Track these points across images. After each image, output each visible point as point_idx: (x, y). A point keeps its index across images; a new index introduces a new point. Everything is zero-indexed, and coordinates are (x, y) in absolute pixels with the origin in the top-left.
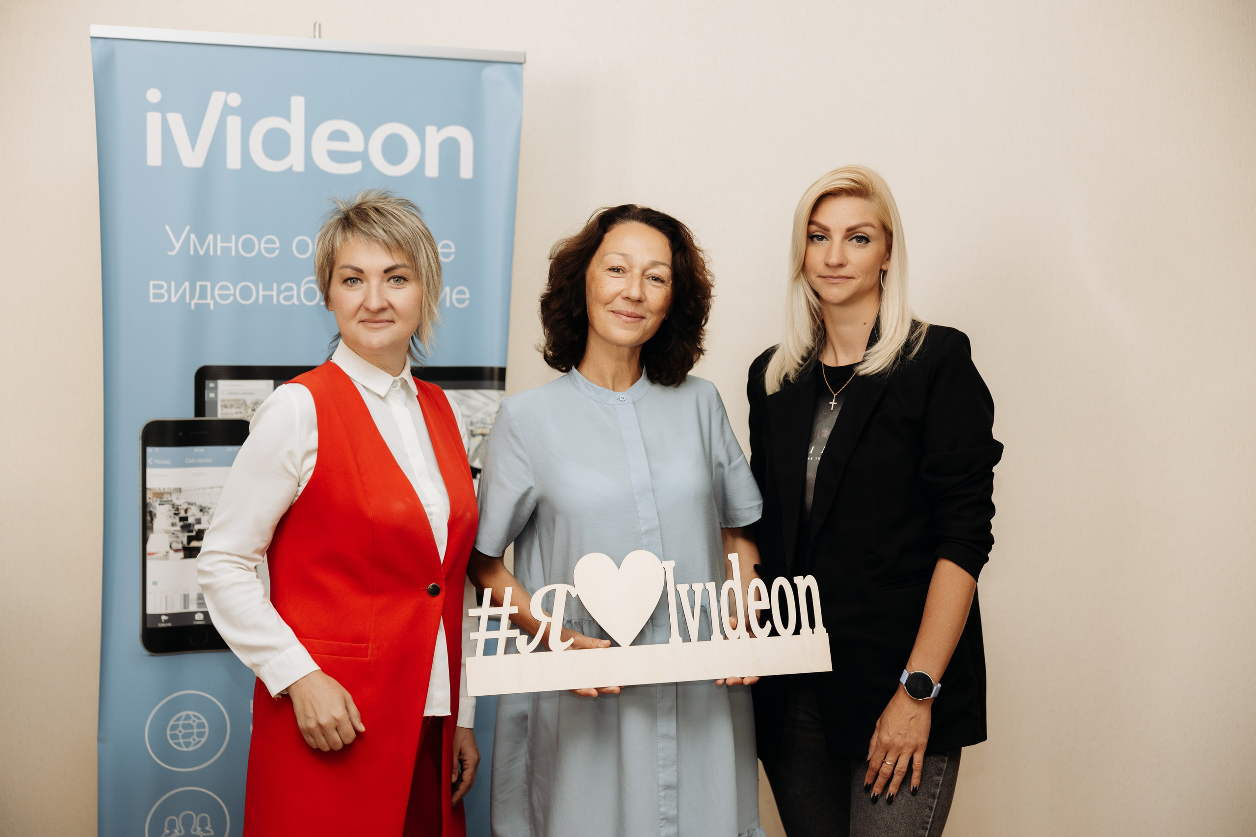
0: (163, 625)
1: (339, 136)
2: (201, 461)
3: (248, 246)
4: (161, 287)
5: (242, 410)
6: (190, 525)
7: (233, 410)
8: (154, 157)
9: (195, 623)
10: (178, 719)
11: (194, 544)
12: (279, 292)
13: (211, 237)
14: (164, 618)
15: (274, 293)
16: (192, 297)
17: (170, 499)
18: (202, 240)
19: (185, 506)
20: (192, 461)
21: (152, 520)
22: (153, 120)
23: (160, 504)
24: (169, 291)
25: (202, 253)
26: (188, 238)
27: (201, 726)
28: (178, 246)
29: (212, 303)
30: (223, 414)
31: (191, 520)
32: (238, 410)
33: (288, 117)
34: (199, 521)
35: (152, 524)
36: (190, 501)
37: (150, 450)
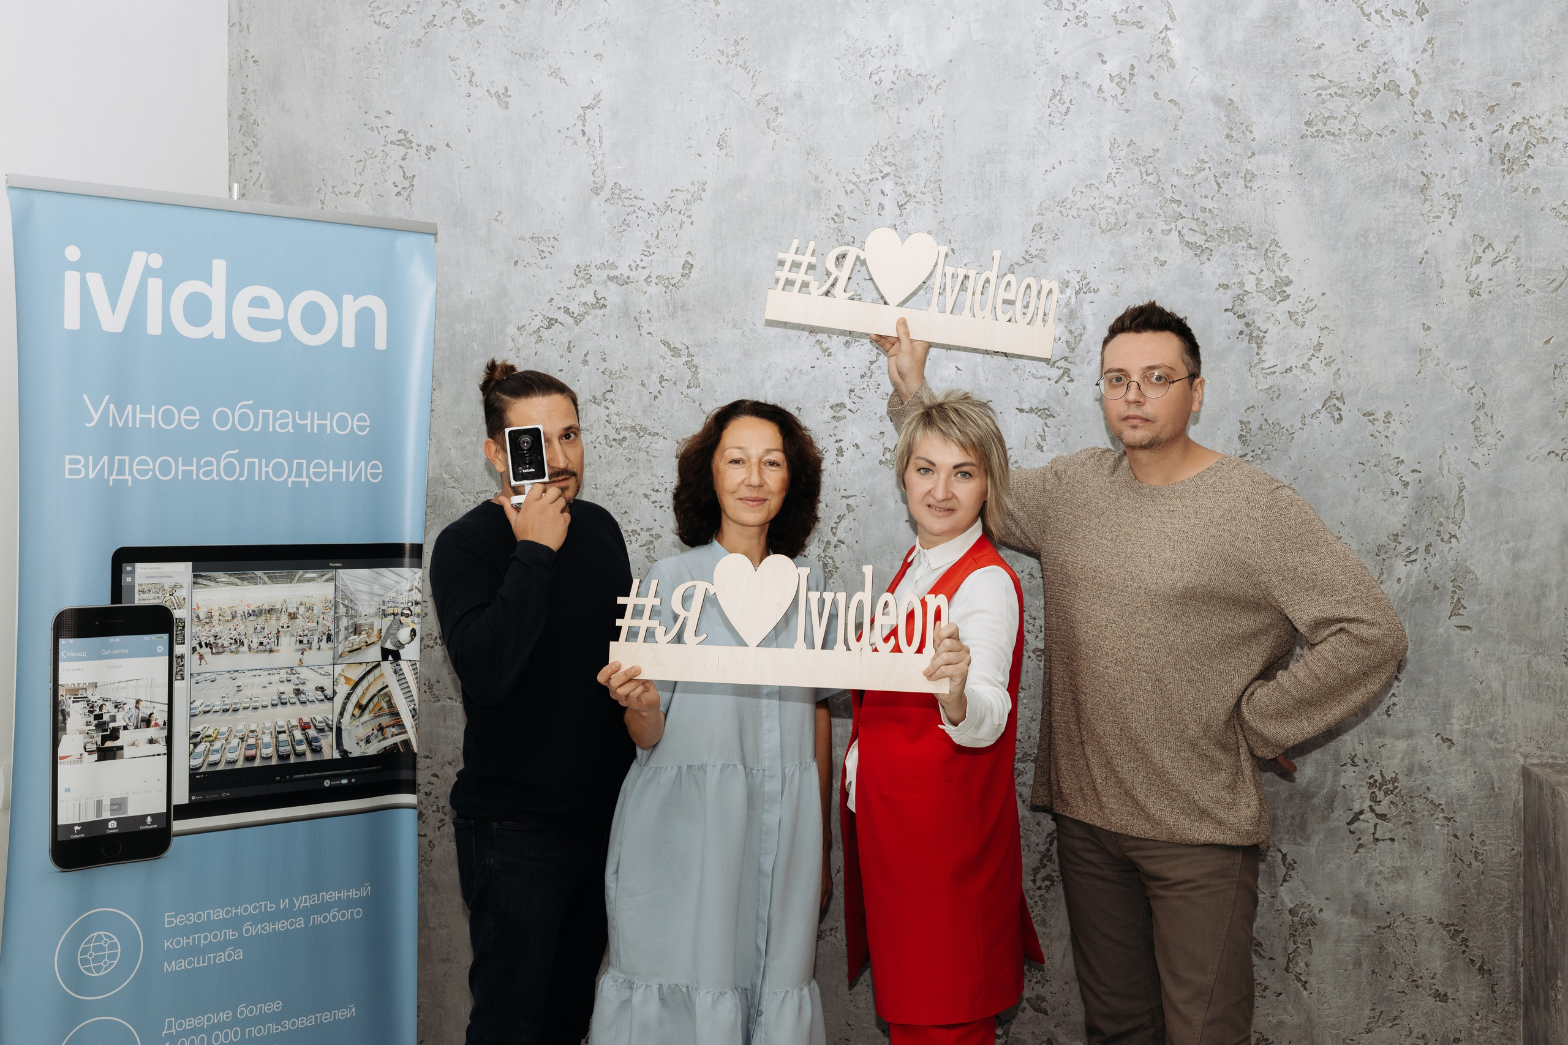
0: (76, 836)
1: (259, 302)
2: (117, 652)
3: (168, 417)
4: (78, 462)
5: (160, 595)
6: (104, 723)
7: (151, 595)
8: (72, 320)
9: (108, 832)
10: (89, 942)
11: (109, 744)
12: (199, 468)
13: (130, 407)
14: (77, 828)
15: (194, 468)
16: (110, 473)
17: (85, 696)
18: (121, 411)
19: (100, 702)
20: (108, 652)
21: (65, 719)
22: (72, 279)
23: (74, 702)
24: (86, 466)
25: (120, 425)
26: (107, 408)
27: (113, 946)
28: (96, 417)
29: (130, 478)
30: (140, 599)
31: (106, 718)
32: (156, 595)
33: (209, 281)
34: (113, 719)
35: (65, 724)
36: (105, 697)
37: (63, 642)
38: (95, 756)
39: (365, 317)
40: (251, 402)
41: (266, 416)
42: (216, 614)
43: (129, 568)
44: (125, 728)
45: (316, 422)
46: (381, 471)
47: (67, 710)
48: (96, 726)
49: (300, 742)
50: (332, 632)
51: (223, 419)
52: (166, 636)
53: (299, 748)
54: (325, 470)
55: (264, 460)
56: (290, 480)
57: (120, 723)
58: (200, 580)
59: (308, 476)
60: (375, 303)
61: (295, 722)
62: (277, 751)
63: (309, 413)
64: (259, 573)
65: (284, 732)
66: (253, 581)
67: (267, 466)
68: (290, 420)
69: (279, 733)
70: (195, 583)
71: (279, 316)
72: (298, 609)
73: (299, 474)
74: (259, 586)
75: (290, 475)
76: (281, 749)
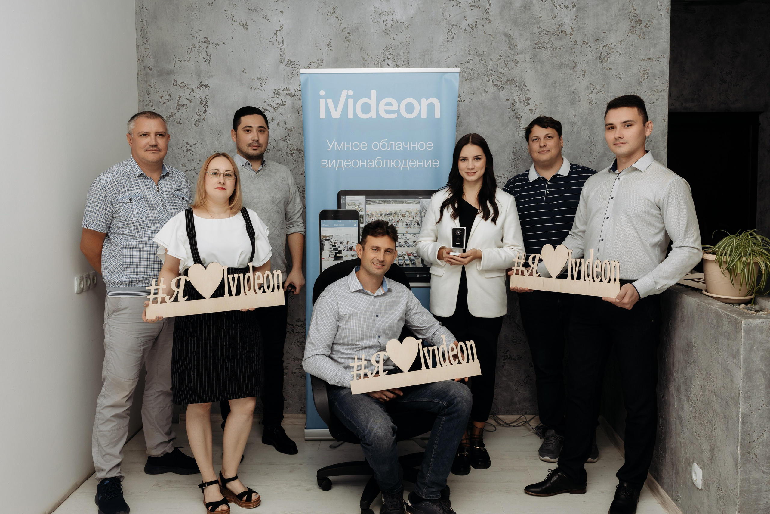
38: (333, 259)
39: (431, 107)
40: (386, 140)
41: (392, 144)
42: (374, 214)
43: (344, 197)
44: (344, 250)
45: (412, 146)
46: (438, 163)
47: (324, 243)
48: (333, 249)
49: (407, 260)
50: (419, 222)
51: (376, 146)
52: (357, 221)
53: (407, 262)
54: (415, 163)
55: (391, 160)
56: (401, 167)
57: (342, 249)
58: (368, 202)
59: (409, 165)
60: (435, 101)
61: (405, 253)
62: (399, 263)
63: (409, 143)
64: (390, 200)
65: (401, 256)
66: (388, 203)
67: (393, 162)
68: (401, 145)
69: (399, 256)
70: (367, 203)
71: (396, 108)
72: (405, 213)
73: (405, 165)
74: (390, 205)
75: (401, 165)
76: (400, 262)
